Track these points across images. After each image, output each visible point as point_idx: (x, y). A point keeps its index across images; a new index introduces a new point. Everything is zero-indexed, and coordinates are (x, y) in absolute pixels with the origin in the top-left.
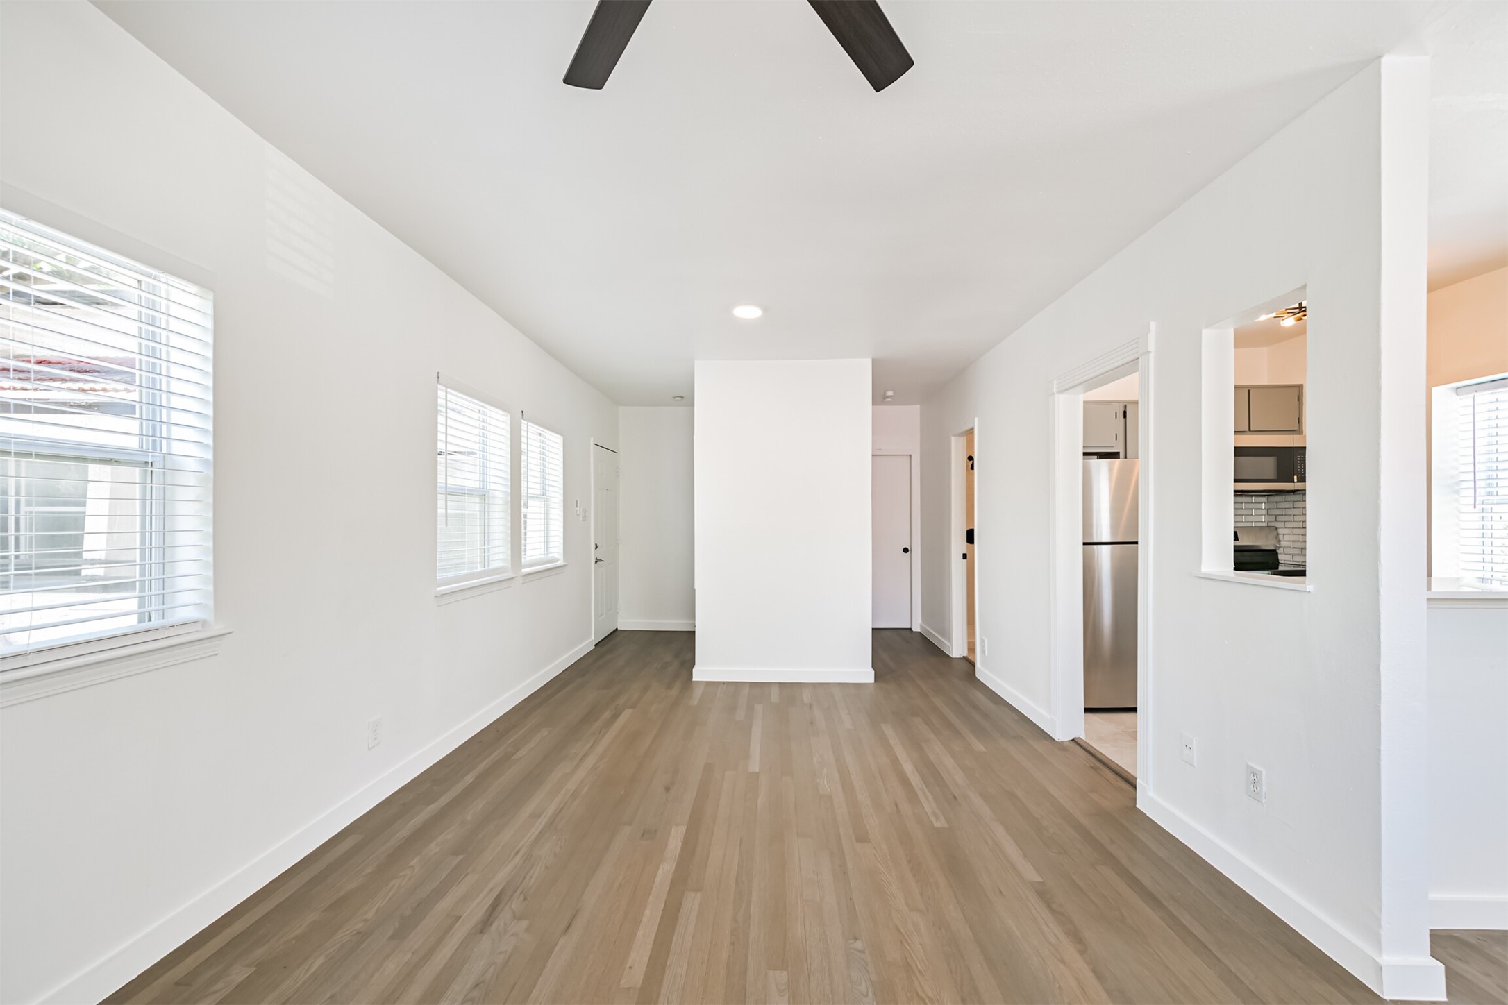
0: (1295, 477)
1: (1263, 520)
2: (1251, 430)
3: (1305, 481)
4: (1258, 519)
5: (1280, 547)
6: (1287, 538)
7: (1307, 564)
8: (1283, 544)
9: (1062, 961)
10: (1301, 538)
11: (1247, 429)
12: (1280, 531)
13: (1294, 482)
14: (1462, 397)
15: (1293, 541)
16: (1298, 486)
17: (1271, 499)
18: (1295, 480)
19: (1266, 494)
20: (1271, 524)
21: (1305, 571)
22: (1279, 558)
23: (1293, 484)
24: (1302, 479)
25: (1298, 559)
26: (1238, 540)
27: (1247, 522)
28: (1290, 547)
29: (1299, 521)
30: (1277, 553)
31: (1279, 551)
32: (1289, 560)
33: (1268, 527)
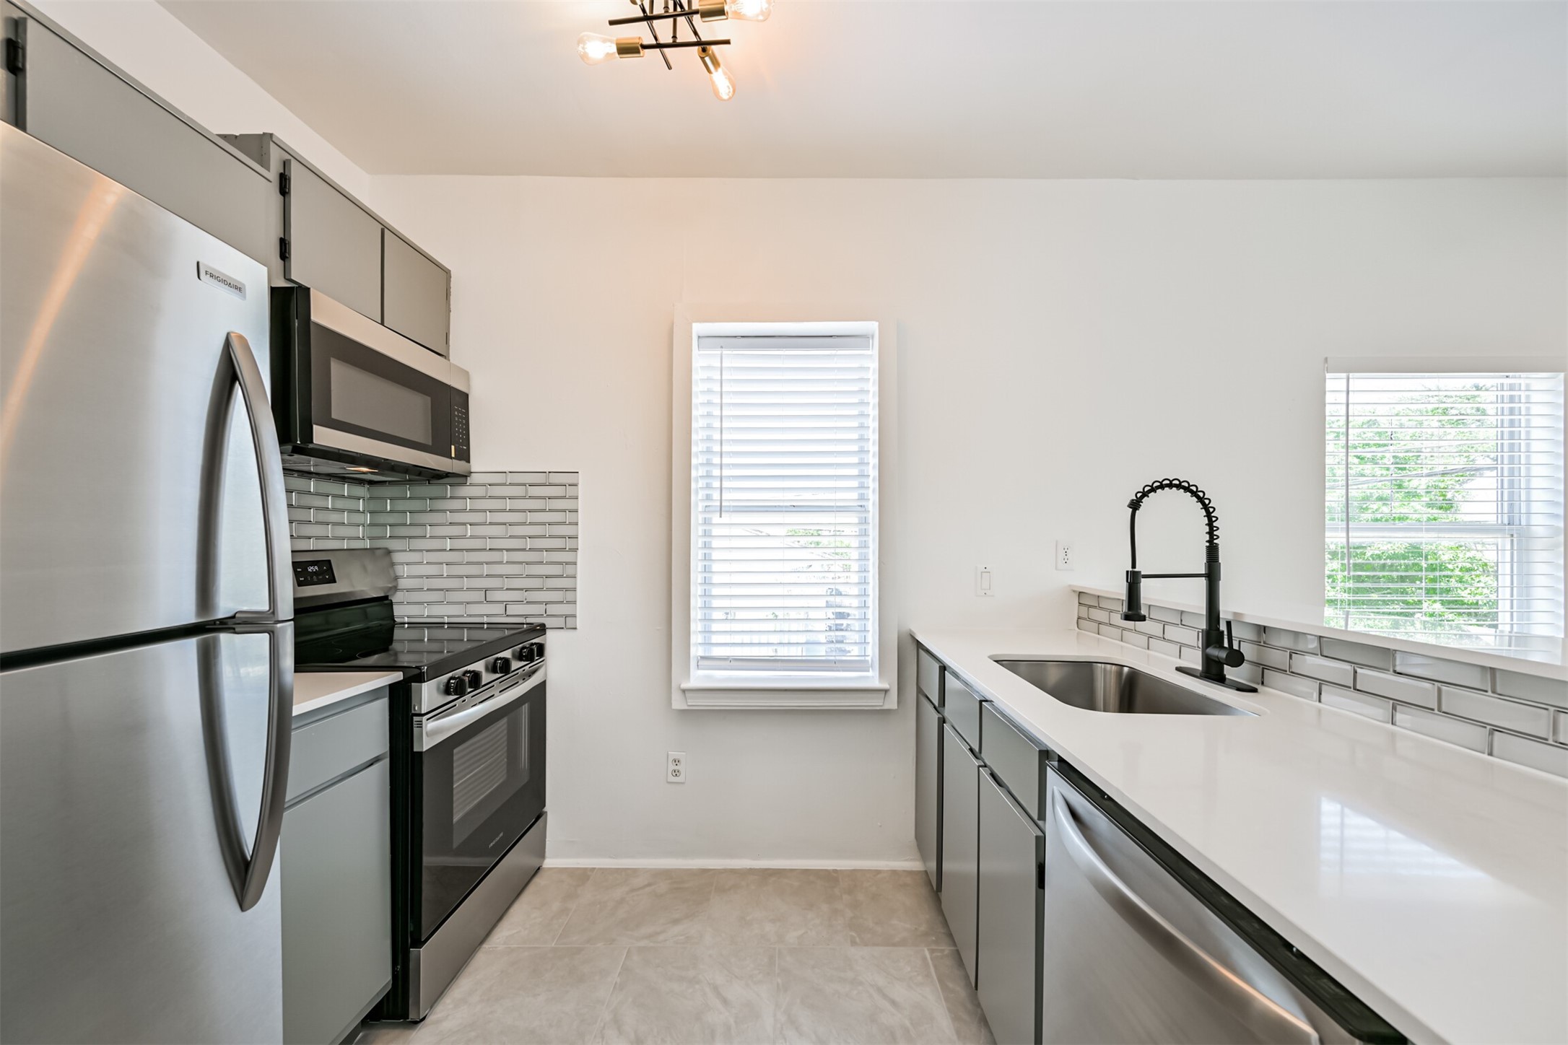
0: (456, 448)
1: (359, 536)
4: (352, 532)
5: (397, 590)
6: (411, 568)
8: (403, 583)
11: (378, 315)
12: (398, 557)
13: (451, 458)
15: (429, 577)
16: (458, 465)
17: (378, 491)
18: (453, 455)
20: (379, 543)
22: (397, 613)
23: (451, 460)
24: (464, 455)
26: (333, 580)
27: (335, 538)
28: (421, 589)
29: (444, 537)
30: (391, 604)
31: (396, 598)
32: (422, 616)
33: (372, 550)
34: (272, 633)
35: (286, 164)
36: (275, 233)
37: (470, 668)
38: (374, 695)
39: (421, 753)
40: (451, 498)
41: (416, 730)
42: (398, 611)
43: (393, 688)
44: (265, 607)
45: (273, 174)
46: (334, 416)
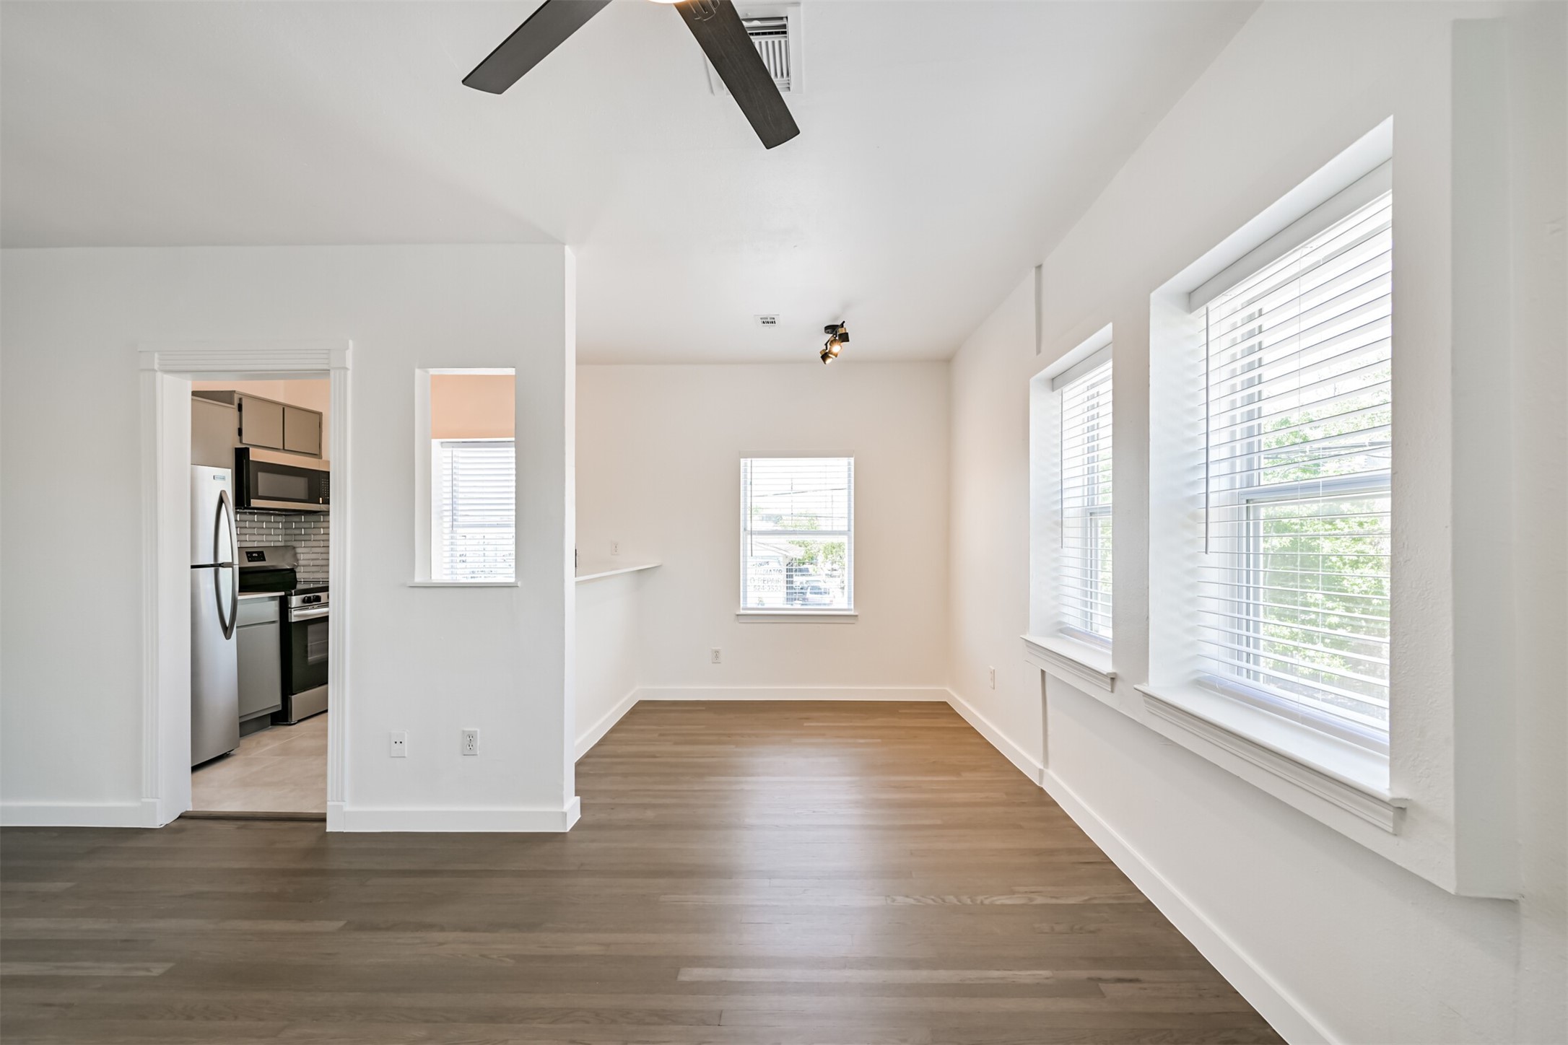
0: (321, 499)
1: (279, 540)
2: (286, 448)
3: (329, 504)
4: (275, 538)
5: (298, 566)
6: (305, 555)
7: (330, 580)
8: (301, 562)
9: (441, 944)
10: (324, 556)
11: (282, 448)
12: (299, 550)
13: (319, 503)
14: (445, 449)
15: (313, 559)
16: (323, 507)
17: (289, 519)
18: (321, 502)
19: (284, 513)
20: (289, 544)
21: (328, 587)
22: (297, 577)
23: (319, 505)
24: (327, 502)
25: (320, 576)
26: (264, 560)
27: (267, 541)
28: (309, 565)
29: (319, 540)
30: (295, 572)
31: (297, 570)
32: (309, 578)
33: (286, 547)
34: (232, 567)
35: (240, 399)
36: (237, 426)
37: (316, 594)
38: (273, 598)
39: (291, 622)
40: (323, 521)
41: (289, 614)
42: (298, 576)
43: (281, 597)
44: (231, 561)
45: (236, 406)
46: (260, 494)
